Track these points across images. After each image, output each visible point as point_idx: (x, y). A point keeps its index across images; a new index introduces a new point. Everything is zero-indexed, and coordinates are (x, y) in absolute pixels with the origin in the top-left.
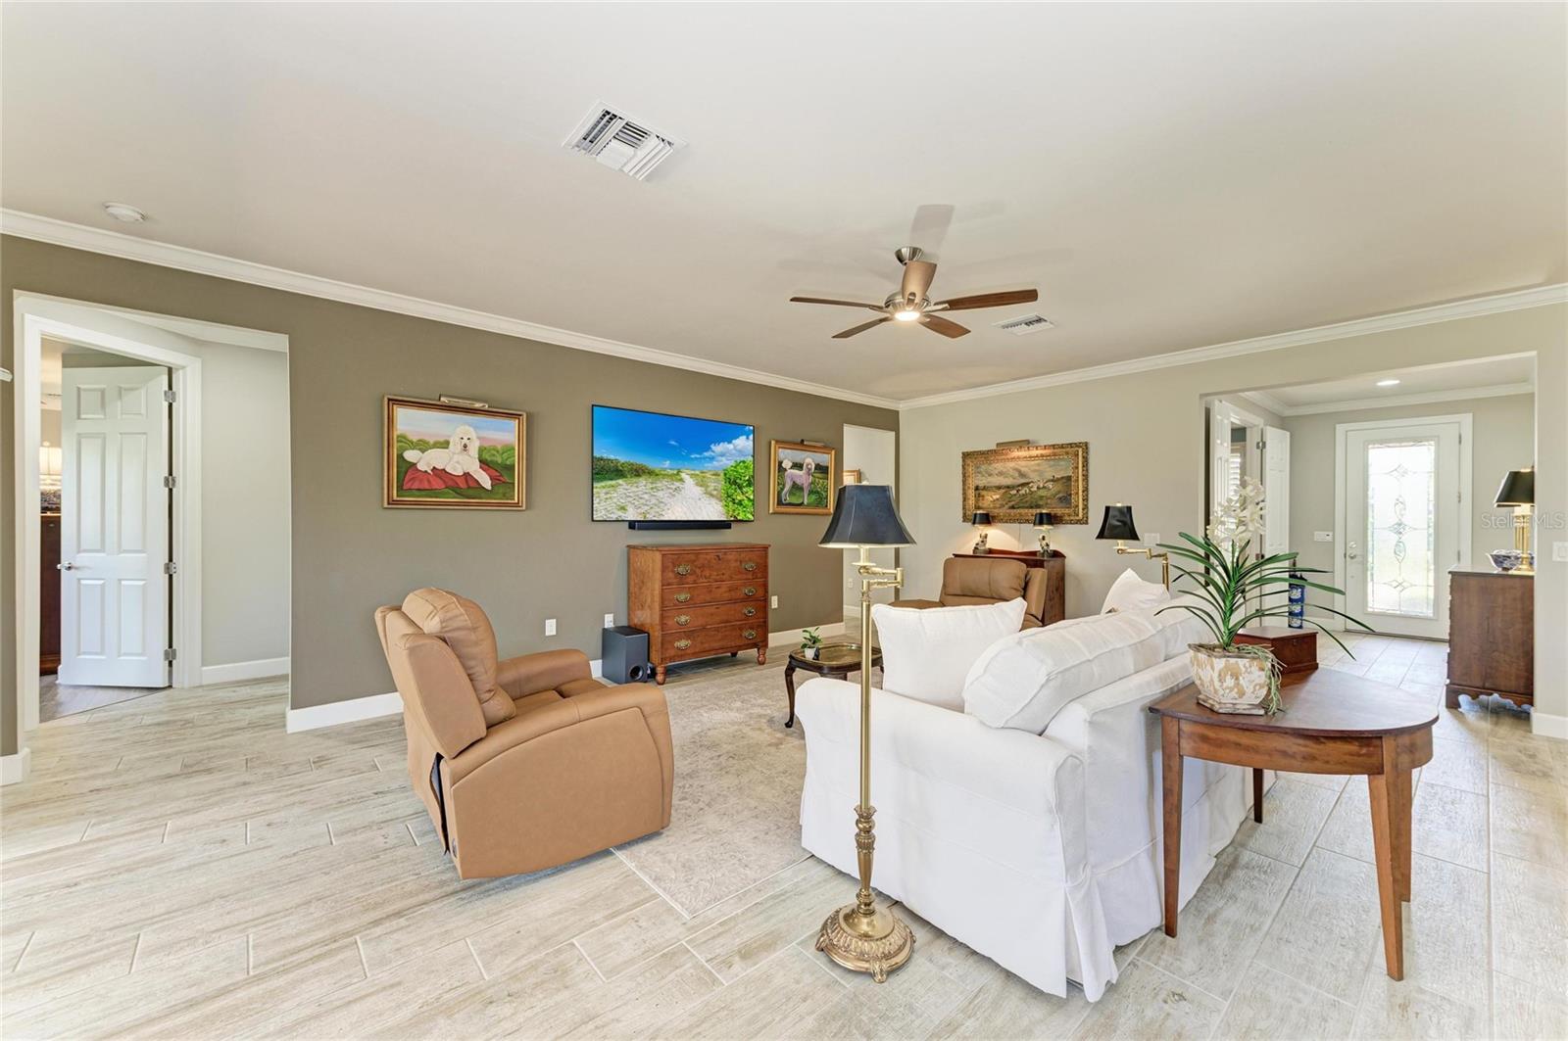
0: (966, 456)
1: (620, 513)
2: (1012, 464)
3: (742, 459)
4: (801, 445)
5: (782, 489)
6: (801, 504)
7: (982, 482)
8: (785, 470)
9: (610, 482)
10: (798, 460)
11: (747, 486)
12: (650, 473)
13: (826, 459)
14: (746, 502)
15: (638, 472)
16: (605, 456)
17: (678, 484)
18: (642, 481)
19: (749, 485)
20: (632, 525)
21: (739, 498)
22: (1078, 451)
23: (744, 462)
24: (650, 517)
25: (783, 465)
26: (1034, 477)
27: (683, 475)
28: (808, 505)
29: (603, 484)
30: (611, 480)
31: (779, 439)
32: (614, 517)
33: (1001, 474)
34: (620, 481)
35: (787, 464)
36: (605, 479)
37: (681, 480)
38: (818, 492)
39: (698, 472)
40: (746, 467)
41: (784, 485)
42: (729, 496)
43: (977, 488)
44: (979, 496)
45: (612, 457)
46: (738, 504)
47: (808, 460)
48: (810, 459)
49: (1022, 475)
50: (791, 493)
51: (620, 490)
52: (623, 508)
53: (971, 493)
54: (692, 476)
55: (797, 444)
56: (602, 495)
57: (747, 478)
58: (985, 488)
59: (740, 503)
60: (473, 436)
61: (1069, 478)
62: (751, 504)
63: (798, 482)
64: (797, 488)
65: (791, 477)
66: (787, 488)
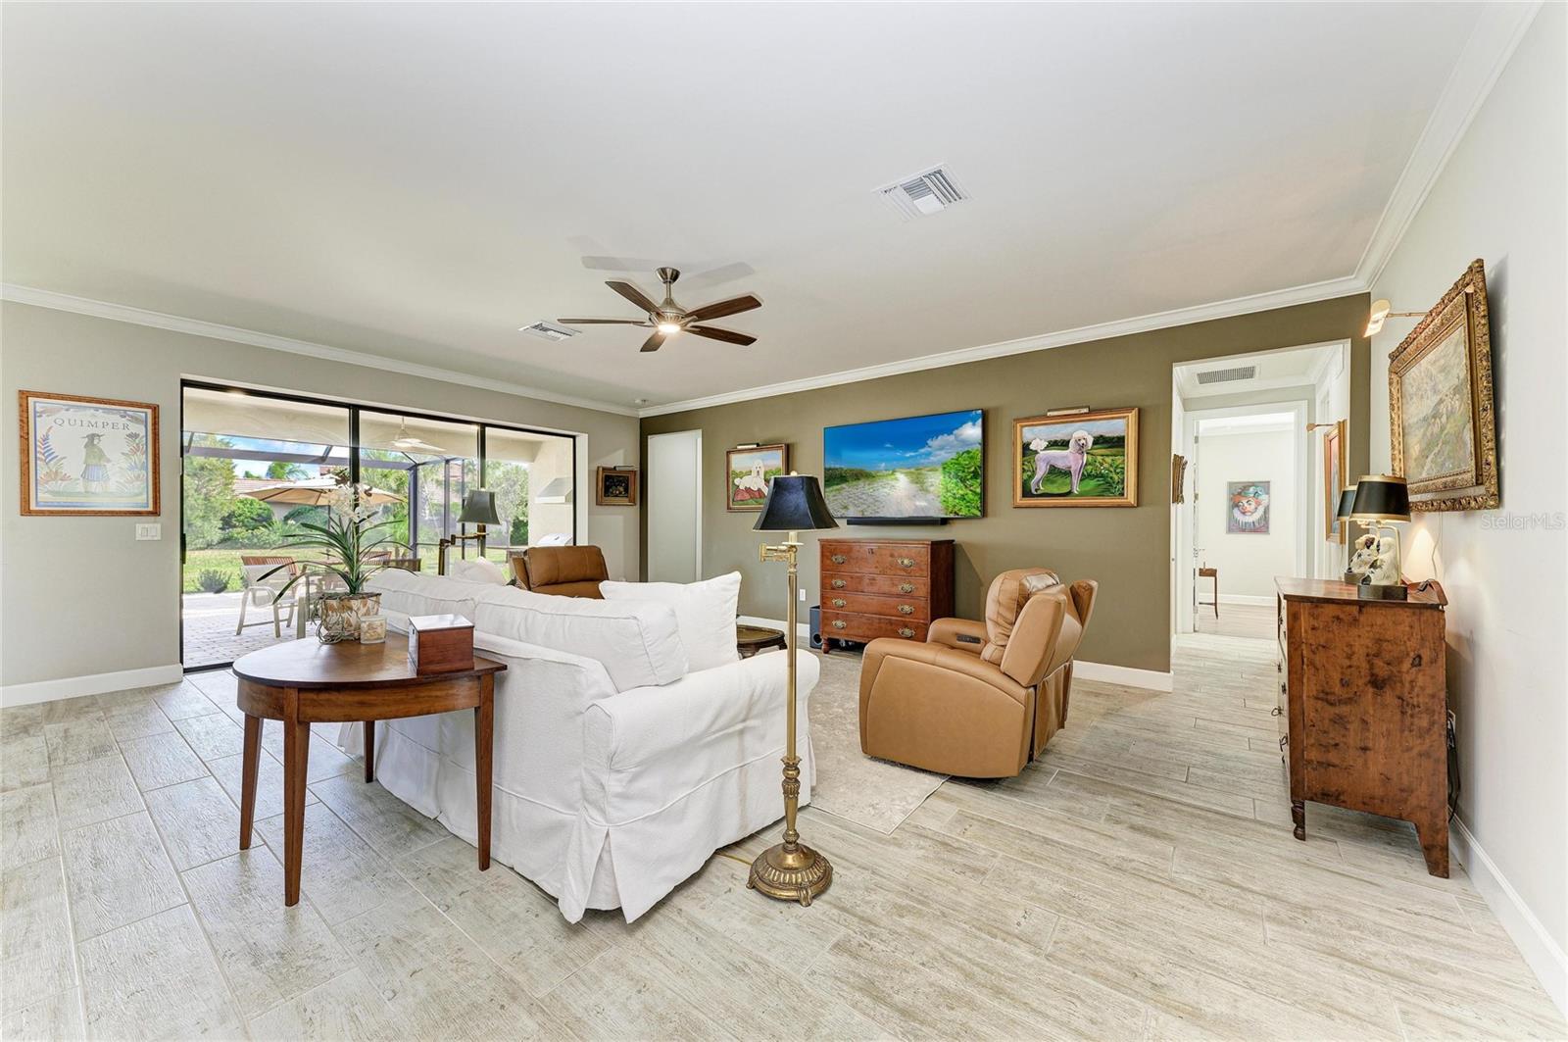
1: (843, 511)
3: (966, 449)
5: (1031, 477)
6: (1069, 494)
8: (1036, 452)
9: (836, 487)
10: (1060, 436)
11: (971, 478)
12: (868, 476)
13: (1121, 425)
14: (970, 495)
16: (832, 466)
18: (861, 483)
19: (975, 475)
20: (849, 521)
21: (961, 492)
23: (968, 452)
24: (867, 514)
25: (1032, 447)
27: (897, 474)
28: (1081, 495)
29: (831, 489)
30: (837, 484)
34: (844, 485)
35: (1038, 445)
36: (834, 484)
37: (896, 479)
38: (1102, 476)
39: (913, 470)
40: (972, 458)
41: (1034, 472)
42: (948, 491)
45: (837, 466)
46: (959, 499)
47: (1077, 435)
48: (1083, 432)
50: (1046, 480)
51: (844, 493)
52: (846, 508)
54: (906, 474)
56: (832, 498)
57: (973, 469)
59: (962, 497)
60: (761, 465)
62: (977, 498)
63: (1060, 465)
64: (1058, 473)
65: (1047, 460)
66: (1039, 474)
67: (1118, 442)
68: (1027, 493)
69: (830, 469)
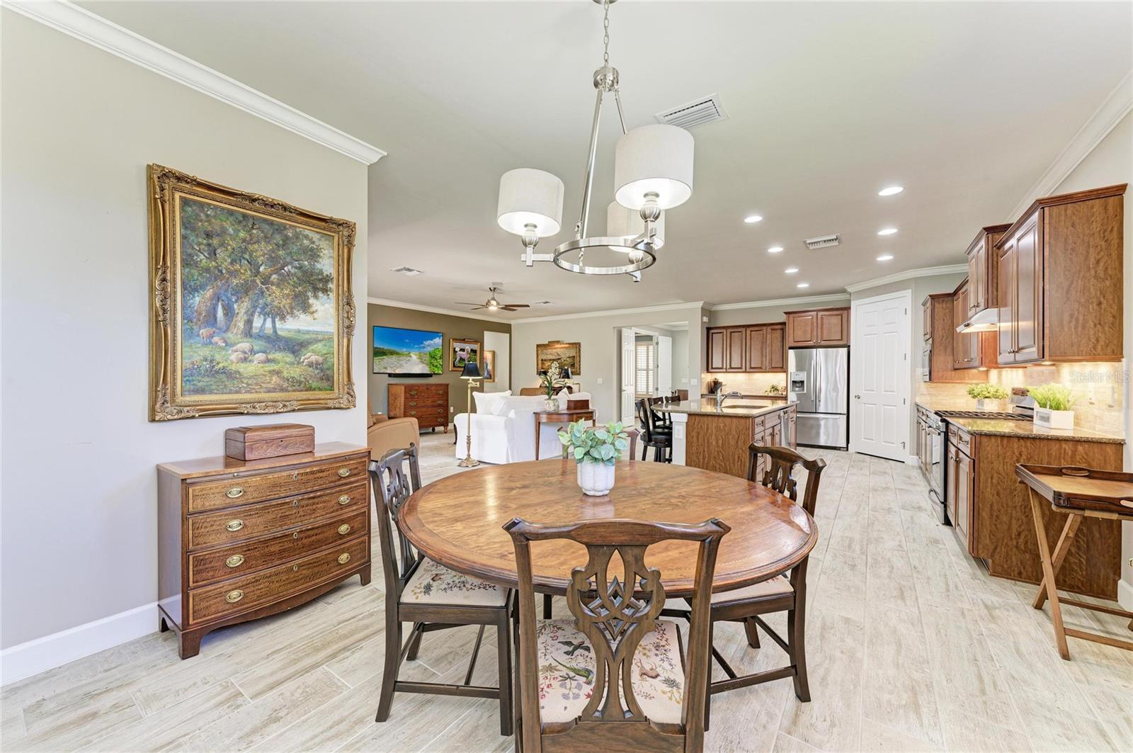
0: (538, 346)
1: (384, 370)
2: (555, 350)
3: (437, 347)
4: (463, 341)
5: (455, 360)
7: (544, 358)
8: (457, 352)
10: (462, 348)
11: (439, 359)
12: (397, 354)
13: (476, 347)
14: (439, 366)
15: (392, 353)
17: (409, 358)
18: (394, 357)
20: (390, 375)
21: (436, 364)
22: (577, 346)
23: (438, 349)
24: (397, 372)
26: (563, 356)
27: (411, 354)
29: (380, 358)
31: (454, 338)
32: (382, 372)
33: (551, 354)
34: (385, 357)
35: (457, 349)
36: (380, 356)
37: (411, 357)
39: (418, 353)
40: (439, 351)
41: (456, 358)
42: (431, 363)
43: (542, 360)
44: (543, 364)
45: (381, 347)
47: (467, 347)
48: (468, 347)
49: (558, 355)
50: (459, 362)
51: (385, 361)
52: (386, 368)
53: (540, 362)
54: (415, 355)
55: (461, 340)
56: (377, 363)
57: (439, 355)
58: (545, 360)
59: (436, 366)
61: (574, 357)
62: (441, 366)
63: (463, 357)
64: (462, 359)
65: (460, 355)
66: (458, 359)
67: (474, 351)
68: (454, 366)
69: (377, 348)
